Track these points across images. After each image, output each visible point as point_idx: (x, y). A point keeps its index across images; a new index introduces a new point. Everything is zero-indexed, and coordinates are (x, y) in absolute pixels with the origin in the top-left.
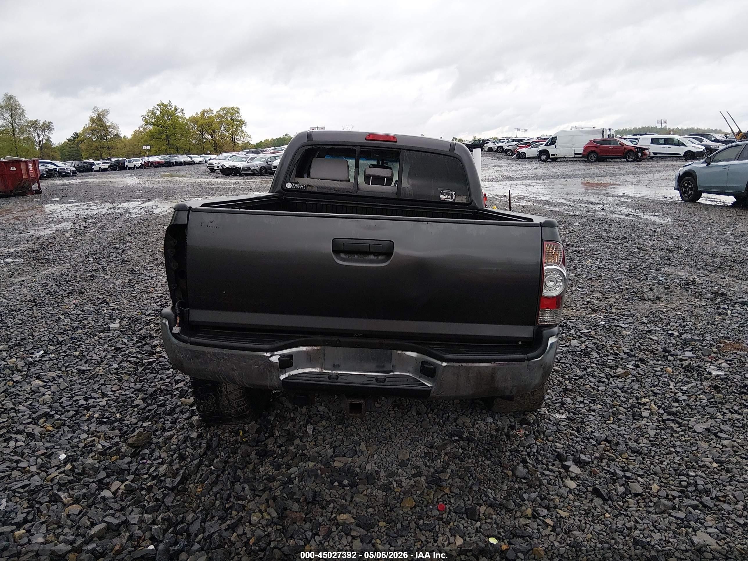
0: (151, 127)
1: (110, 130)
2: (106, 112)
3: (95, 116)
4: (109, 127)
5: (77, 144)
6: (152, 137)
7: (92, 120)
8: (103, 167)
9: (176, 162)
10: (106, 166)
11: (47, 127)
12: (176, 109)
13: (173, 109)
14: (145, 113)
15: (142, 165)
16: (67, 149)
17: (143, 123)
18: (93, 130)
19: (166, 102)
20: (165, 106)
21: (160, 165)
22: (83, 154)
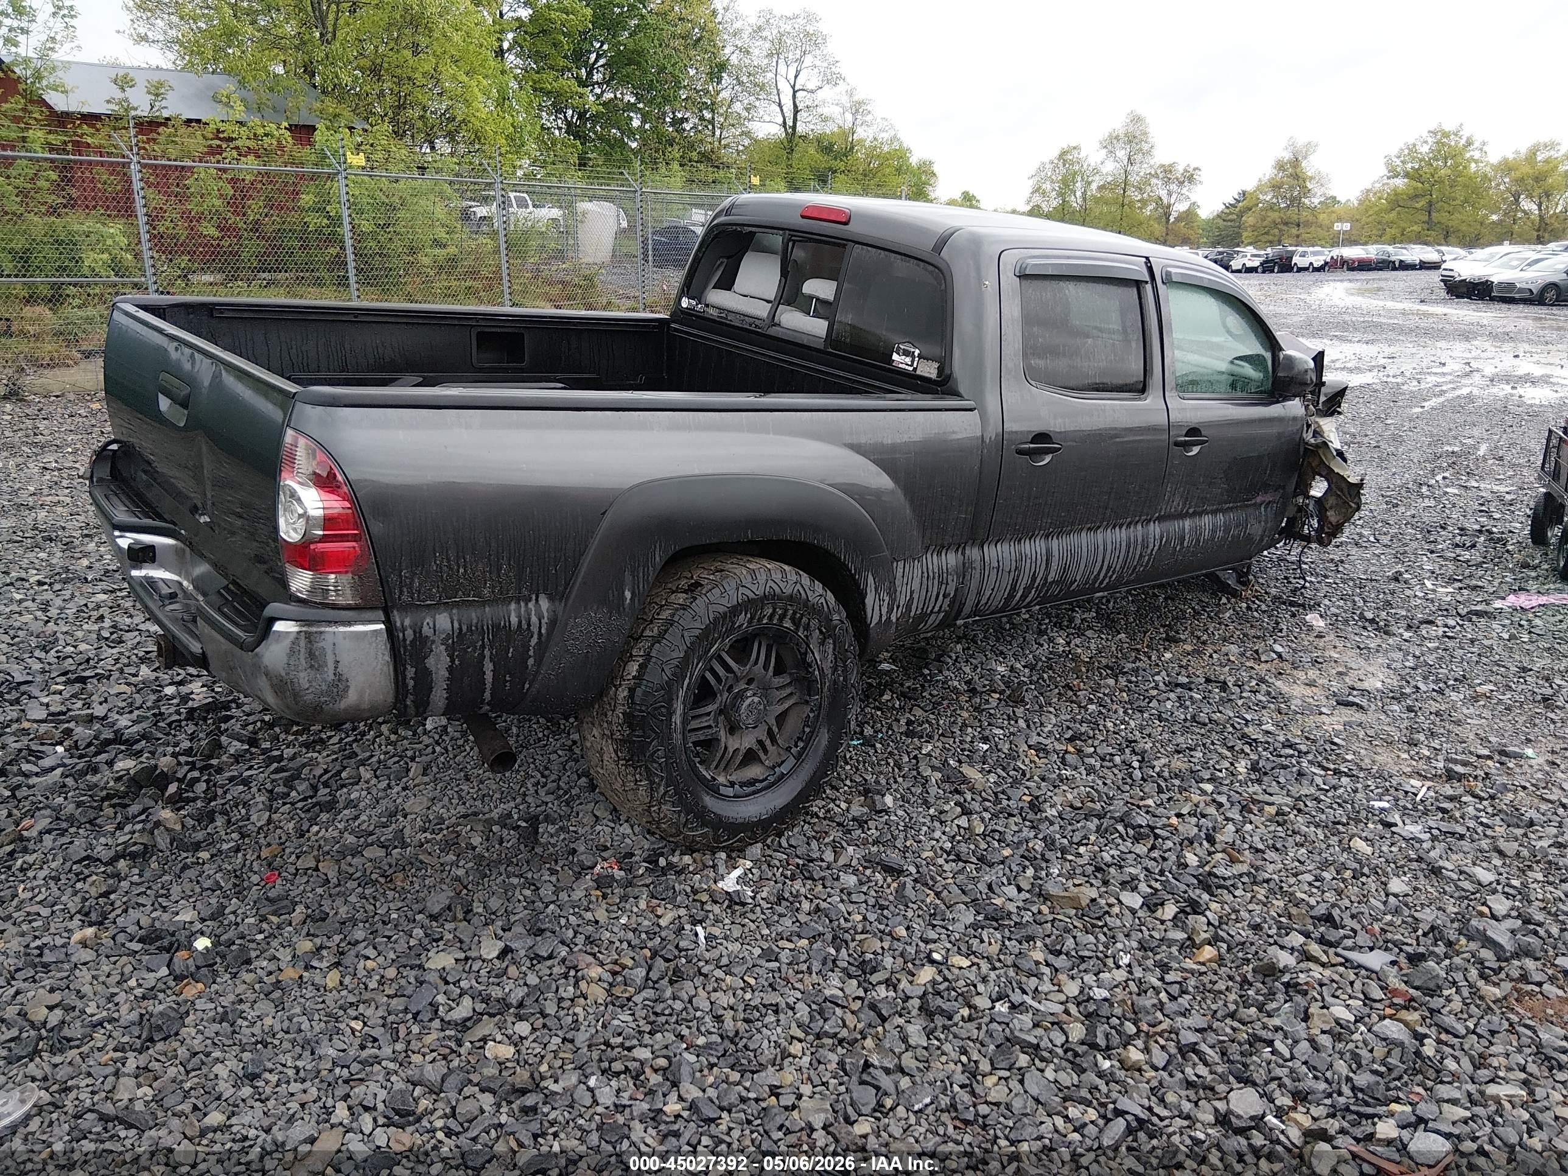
0: (1400, 183)
1: (1309, 185)
2: (1310, 147)
3: (1287, 156)
4: (1311, 178)
5: (1241, 215)
6: (1396, 201)
7: (1280, 166)
8: (1249, 264)
9: (1401, 261)
10: (1256, 263)
11: (1190, 178)
12: (1469, 143)
13: (1463, 142)
14: (1394, 151)
15: (1326, 263)
16: (1220, 221)
17: (1384, 171)
18: (1276, 187)
19: (1448, 127)
20: (1446, 135)
21: (1364, 266)
22: (1245, 234)
